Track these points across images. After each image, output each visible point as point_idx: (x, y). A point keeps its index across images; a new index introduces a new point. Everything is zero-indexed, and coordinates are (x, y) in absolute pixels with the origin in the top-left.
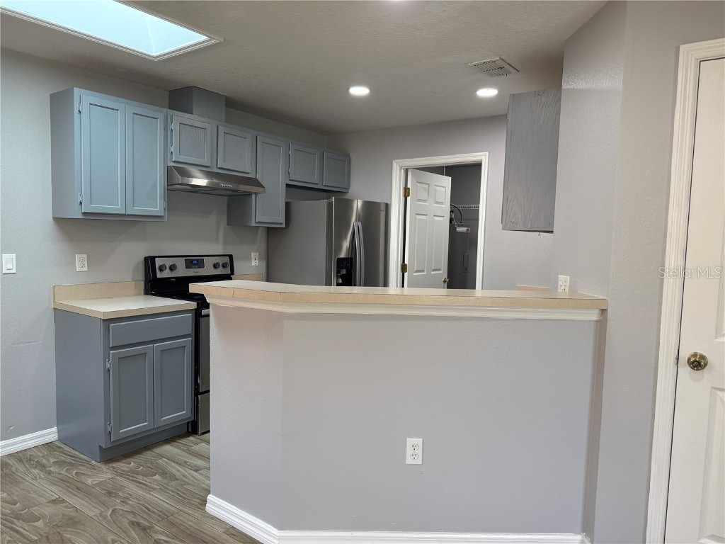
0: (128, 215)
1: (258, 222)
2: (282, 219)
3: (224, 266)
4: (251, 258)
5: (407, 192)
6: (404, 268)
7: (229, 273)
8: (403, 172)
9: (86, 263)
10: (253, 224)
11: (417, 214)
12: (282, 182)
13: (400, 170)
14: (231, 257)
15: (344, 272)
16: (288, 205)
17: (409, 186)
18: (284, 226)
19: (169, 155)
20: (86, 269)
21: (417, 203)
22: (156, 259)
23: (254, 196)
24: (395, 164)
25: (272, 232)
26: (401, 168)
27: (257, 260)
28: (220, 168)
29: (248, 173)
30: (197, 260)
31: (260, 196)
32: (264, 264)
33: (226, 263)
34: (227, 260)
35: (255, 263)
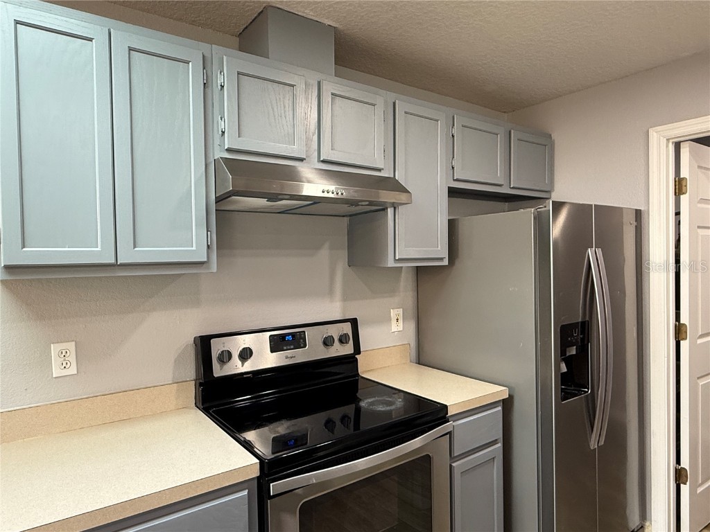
0: (123, 265)
1: (401, 260)
2: (441, 250)
3: (343, 340)
4: (390, 319)
5: (680, 187)
6: (679, 332)
7: (352, 351)
8: (671, 148)
9: (72, 358)
10: (391, 263)
11: (699, 227)
12: (441, 184)
13: (667, 146)
14: (354, 322)
15: (573, 351)
16: (452, 225)
17: (684, 173)
18: (446, 262)
19: (217, 136)
20: (73, 370)
21: (699, 205)
22: (213, 341)
23: (390, 211)
24: (654, 135)
25: (425, 274)
26: (668, 140)
27: (401, 321)
28: (324, 162)
29: (379, 170)
30: (293, 335)
31: (401, 209)
32: (412, 326)
33: (346, 335)
34: (347, 328)
35: (396, 327)
